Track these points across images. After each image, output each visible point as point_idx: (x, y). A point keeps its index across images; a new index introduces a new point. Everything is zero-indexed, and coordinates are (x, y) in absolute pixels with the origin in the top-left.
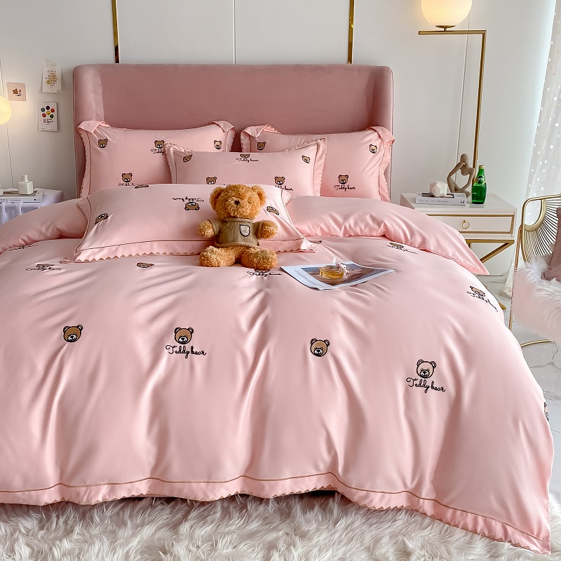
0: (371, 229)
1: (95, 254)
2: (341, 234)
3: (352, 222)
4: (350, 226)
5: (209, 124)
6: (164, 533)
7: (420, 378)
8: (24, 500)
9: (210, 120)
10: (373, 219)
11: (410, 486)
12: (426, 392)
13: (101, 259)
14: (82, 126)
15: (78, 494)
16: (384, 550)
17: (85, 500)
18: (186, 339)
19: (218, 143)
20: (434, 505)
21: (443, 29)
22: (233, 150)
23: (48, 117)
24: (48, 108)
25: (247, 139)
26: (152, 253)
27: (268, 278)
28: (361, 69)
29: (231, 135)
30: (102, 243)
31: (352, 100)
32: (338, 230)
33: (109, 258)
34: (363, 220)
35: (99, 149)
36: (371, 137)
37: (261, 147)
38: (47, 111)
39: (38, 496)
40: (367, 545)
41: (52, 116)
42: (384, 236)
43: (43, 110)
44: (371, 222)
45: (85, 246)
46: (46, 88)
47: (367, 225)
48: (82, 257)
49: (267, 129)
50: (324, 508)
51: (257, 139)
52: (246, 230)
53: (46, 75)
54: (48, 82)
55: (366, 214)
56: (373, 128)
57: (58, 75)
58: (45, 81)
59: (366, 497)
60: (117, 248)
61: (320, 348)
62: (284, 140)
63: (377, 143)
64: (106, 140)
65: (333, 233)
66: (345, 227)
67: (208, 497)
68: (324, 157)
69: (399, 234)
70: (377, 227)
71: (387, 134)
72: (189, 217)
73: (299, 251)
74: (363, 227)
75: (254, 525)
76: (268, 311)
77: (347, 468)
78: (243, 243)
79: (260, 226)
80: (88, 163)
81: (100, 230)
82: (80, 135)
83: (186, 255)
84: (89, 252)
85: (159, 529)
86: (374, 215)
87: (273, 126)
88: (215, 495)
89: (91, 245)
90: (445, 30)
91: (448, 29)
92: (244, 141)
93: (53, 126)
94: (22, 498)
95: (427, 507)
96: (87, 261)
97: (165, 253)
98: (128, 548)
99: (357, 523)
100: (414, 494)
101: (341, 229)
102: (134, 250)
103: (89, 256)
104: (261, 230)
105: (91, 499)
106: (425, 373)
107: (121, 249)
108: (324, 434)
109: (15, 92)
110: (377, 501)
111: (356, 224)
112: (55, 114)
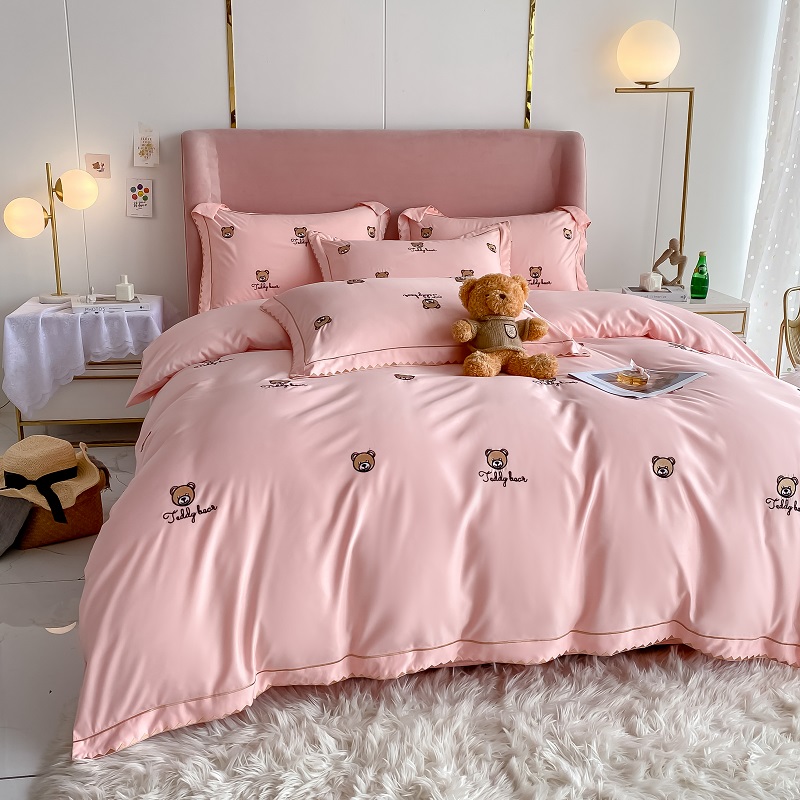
0: (634, 327)
1: (330, 366)
2: (596, 334)
3: (609, 319)
4: (608, 325)
5: (356, 206)
6: (487, 709)
7: (780, 497)
8: (306, 680)
9: (359, 200)
10: (635, 315)
11: (770, 629)
12: (789, 513)
13: (337, 372)
14: (198, 210)
15: (377, 667)
16: (761, 707)
17: (386, 673)
18: (500, 463)
19: (371, 230)
20: (797, 651)
21: (644, 86)
22: (386, 237)
23: (140, 199)
24: (140, 187)
25: (406, 224)
26: (394, 364)
27: (562, 387)
28: (544, 135)
29: (384, 219)
30: (333, 352)
31: (535, 174)
32: (593, 329)
33: (346, 371)
34: (623, 317)
35: (223, 239)
36: (562, 219)
37: (427, 233)
38: (138, 191)
39: (325, 673)
40: (736, 702)
41: (145, 198)
42: (647, 336)
43: (133, 190)
44: (633, 319)
45: (315, 357)
46: (139, 161)
47: (628, 323)
48: (316, 371)
49: (430, 211)
50: (664, 665)
51: (420, 224)
52: (512, 331)
53: (138, 143)
54: (142, 153)
55: (626, 309)
56: (565, 208)
57: (155, 142)
58: (137, 152)
59: (722, 647)
60: (353, 359)
61: (665, 468)
62: (455, 225)
63: (571, 226)
64: (232, 228)
65: (588, 333)
66: (603, 326)
67: (537, 659)
68: (510, 244)
69: (668, 332)
70: (641, 325)
71: (583, 216)
72: (430, 318)
73: (570, 355)
74: (624, 326)
75: (590, 691)
76: (590, 426)
77: (700, 613)
78: (511, 347)
79: (528, 325)
80: (206, 259)
81: (327, 336)
82: (193, 222)
83: (432, 365)
84: (322, 364)
85: (477, 703)
86: (635, 310)
87: (436, 208)
88: (545, 656)
89: (322, 355)
90: (646, 86)
91: (650, 86)
92: (402, 226)
93: (146, 211)
94: (304, 677)
95: (788, 654)
96: (322, 376)
97: (408, 363)
98: (456, 728)
99: (711, 680)
100: (772, 640)
101: (597, 329)
102: (373, 360)
103: (323, 369)
104: (528, 330)
105: (395, 672)
106: (786, 491)
107: (358, 357)
108: (676, 572)
109: (96, 166)
110: (735, 651)
111: (615, 322)
112: (149, 195)
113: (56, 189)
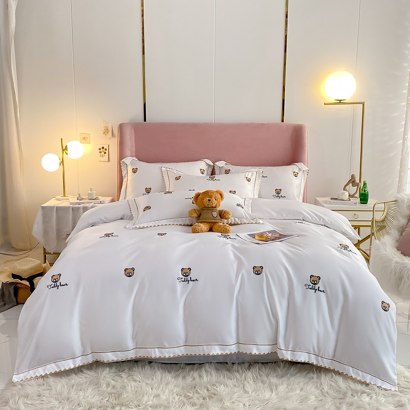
23: (103, 153)
28: (288, 125)
38: (102, 150)
41: (105, 153)
46: (103, 136)
52: (215, 214)
53: (103, 129)
54: (104, 133)
57: (110, 129)
90: (340, 102)
93: (105, 158)
109: (84, 138)
112: (107, 152)
113: (65, 149)
